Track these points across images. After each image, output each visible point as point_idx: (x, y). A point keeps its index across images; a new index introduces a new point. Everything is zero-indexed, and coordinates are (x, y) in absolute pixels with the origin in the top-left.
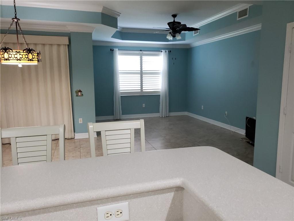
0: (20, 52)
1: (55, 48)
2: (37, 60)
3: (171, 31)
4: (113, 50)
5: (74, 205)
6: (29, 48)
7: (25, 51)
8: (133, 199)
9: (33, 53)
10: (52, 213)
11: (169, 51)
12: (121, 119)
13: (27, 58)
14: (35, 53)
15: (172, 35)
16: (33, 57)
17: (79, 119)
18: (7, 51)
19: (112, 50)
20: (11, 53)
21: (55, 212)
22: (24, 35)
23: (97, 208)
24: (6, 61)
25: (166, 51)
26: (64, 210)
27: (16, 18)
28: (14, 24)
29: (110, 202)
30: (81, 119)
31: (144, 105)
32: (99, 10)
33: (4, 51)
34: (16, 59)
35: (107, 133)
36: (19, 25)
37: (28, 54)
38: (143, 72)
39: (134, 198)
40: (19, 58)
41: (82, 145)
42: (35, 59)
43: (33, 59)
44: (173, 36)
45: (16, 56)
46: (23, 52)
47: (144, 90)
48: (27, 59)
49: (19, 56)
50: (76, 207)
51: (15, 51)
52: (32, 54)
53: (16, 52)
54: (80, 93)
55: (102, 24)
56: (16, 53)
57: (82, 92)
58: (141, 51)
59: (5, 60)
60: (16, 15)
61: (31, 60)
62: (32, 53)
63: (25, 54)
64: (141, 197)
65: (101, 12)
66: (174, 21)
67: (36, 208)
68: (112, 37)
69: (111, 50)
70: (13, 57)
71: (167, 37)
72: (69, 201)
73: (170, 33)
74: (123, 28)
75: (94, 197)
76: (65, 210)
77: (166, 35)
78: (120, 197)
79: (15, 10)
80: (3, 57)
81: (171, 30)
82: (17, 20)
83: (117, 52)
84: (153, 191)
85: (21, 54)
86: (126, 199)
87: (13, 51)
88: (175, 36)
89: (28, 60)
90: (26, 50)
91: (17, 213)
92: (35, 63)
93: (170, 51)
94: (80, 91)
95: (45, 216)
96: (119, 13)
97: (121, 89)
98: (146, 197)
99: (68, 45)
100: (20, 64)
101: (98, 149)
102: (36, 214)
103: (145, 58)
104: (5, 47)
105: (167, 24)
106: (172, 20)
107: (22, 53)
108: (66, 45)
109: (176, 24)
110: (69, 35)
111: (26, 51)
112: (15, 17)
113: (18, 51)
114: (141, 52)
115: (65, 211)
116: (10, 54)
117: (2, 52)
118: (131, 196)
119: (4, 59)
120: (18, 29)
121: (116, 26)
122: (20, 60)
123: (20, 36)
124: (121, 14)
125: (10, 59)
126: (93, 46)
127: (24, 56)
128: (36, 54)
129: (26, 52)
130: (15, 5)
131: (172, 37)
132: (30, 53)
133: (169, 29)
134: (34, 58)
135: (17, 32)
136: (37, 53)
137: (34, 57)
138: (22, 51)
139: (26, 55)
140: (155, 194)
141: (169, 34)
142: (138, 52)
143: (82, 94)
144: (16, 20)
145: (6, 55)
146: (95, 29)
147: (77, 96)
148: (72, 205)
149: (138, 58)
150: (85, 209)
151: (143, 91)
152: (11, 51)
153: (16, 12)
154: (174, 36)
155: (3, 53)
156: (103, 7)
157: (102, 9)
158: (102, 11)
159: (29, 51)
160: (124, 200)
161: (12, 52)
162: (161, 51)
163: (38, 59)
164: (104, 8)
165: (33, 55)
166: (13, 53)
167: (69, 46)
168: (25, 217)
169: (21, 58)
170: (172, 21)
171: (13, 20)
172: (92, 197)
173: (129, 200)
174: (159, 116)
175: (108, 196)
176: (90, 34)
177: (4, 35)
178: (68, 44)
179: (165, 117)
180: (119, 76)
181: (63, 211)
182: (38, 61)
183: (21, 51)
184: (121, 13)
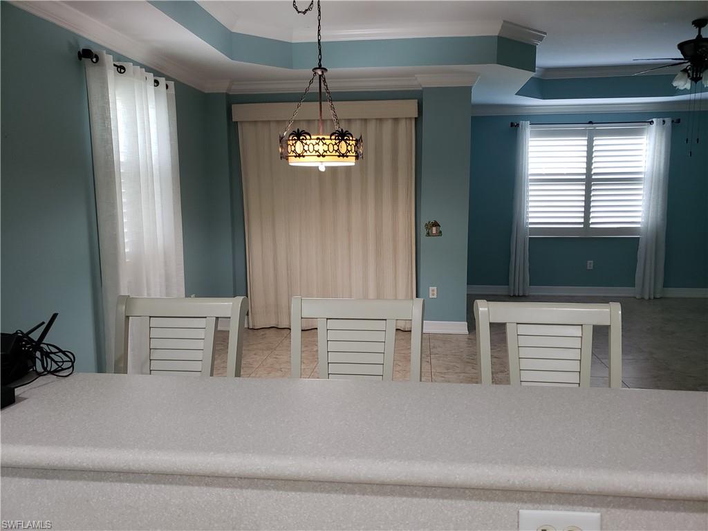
0: (324, 139)
1: (388, 127)
2: (354, 154)
3: (687, 65)
4: (518, 125)
5: (467, 492)
6: (342, 130)
7: (333, 137)
8: (614, 507)
9: (349, 140)
10: (417, 499)
11: (673, 121)
12: (527, 294)
13: (336, 151)
14: (352, 140)
15: (689, 76)
16: (347, 150)
17: (430, 288)
18: (301, 138)
19: (515, 126)
20: (308, 142)
21: (425, 499)
22: (333, 103)
23: (520, 511)
24: (298, 158)
25: (666, 119)
26: (443, 499)
27: (320, 67)
28: (316, 80)
29: (553, 504)
30: (435, 288)
31: (590, 264)
32: (493, 29)
33: (296, 138)
34: (317, 154)
35: (522, 329)
36: (325, 81)
37: (339, 142)
38: (593, 177)
39: (619, 506)
40: (321, 152)
41: (434, 347)
42: (351, 154)
43: (348, 154)
44: (693, 79)
45: (317, 148)
46: (331, 139)
47: (593, 223)
48: (337, 154)
49: (321, 148)
50: (471, 498)
51: (316, 137)
52: (346, 143)
53: (318, 139)
54: (434, 229)
55: (498, 63)
56: (317, 141)
57: (439, 226)
58: (591, 124)
59: (296, 157)
60: (320, 60)
61: (343, 156)
62: (347, 139)
63: (333, 142)
64: (637, 509)
65: (497, 35)
66: (699, 36)
67: (388, 480)
68: (518, 94)
69: (512, 125)
70: (311, 150)
71: (675, 84)
72: (458, 479)
73: (685, 71)
74: (548, 70)
75: (517, 483)
76: (446, 498)
77: (672, 77)
78: (579, 496)
79: (320, 50)
80: (293, 150)
81: (689, 64)
82: (322, 72)
83: (527, 129)
84: (676, 500)
85: (325, 144)
86: (595, 506)
87: (313, 137)
88: (701, 78)
89: (339, 156)
90: (335, 133)
91: (349, 483)
92: (350, 162)
93: (679, 121)
94: (436, 224)
95: (404, 502)
96: (541, 32)
97: (531, 220)
98: (652, 512)
99: (416, 118)
100: (322, 165)
101: (472, 363)
102: (385, 494)
103: (599, 142)
104: (298, 130)
105: (677, 47)
106: (691, 34)
107: (328, 142)
108: (411, 118)
109: (705, 44)
110: (419, 96)
111: (336, 136)
112: (318, 66)
113: (321, 137)
114: (590, 127)
115: (445, 501)
116: (306, 144)
117: (292, 140)
118: (609, 499)
119: (294, 154)
120: (323, 90)
121: (531, 66)
122: (324, 156)
123: (326, 105)
124: (545, 33)
125: (305, 154)
126: (473, 118)
127: (331, 146)
128: (354, 142)
129: (335, 139)
130: (319, 40)
131: (689, 81)
132: (343, 139)
133: (682, 61)
134: (349, 151)
135: (320, 97)
136: (356, 140)
137: (349, 149)
138: (329, 137)
139: (336, 144)
140: (677, 510)
141: (680, 74)
142: (581, 127)
143: (441, 232)
144: (319, 72)
145: (299, 147)
146: (479, 77)
147: (428, 234)
148: (462, 490)
149: (582, 142)
150: (491, 505)
151: (591, 226)
152: (308, 137)
153: (320, 54)
154: (696, 79)
155: (294, 142)
156: (502, 22)
157: (500, 28)
158: (500, 34)
159: (342, 136)
160: (590, 506)
161: (311, 139)
162: (650, 120)
163: (356, 152)
164: (506, 24)
165: (349, 144)
166: (312, 141)
167: (418, 121)
168: (363, 495)
169: (326, 152)
170: (694, 37)
171: (315, 73)
172: (511, 482)
173: (604, 510)
174: (632, 295)
175: (552, 488)
176: (467, 90)
177: (297, 103)
178: (417, 116)
179: (650, 299)
180: (528, 187)
181: (441, 501)
182: (357, 157)
183: (326, 137)
184: (545, 31)
